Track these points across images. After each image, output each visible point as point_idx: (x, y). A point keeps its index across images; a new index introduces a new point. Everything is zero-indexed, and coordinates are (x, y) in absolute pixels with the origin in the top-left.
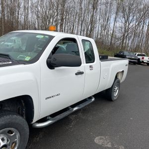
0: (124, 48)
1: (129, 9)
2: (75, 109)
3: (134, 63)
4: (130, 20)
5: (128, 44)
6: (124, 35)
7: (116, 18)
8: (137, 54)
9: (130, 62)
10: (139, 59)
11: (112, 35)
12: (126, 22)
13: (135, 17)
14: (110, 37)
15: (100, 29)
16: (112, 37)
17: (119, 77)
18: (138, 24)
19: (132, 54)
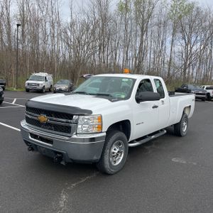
0: (187, 80)
1: (191, 28)
2: (153, 137)
3: (203, 99)
4: (193, 42)
5: (192, 74)
6: (186, 63)
7: (173, 41)
8: (206, 87)
9: (196, 98)
10: (209, 94)
11: (170, 63)
12: (187, 45)
13: (199, 38)
14: (166, 66)
15: (152, 56)
16: (169, 66)
17: (187, 112)
18: (204, 47)
19: (198, 88)
